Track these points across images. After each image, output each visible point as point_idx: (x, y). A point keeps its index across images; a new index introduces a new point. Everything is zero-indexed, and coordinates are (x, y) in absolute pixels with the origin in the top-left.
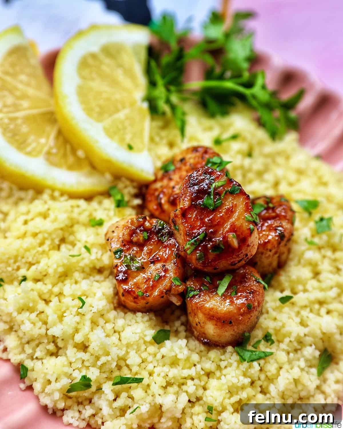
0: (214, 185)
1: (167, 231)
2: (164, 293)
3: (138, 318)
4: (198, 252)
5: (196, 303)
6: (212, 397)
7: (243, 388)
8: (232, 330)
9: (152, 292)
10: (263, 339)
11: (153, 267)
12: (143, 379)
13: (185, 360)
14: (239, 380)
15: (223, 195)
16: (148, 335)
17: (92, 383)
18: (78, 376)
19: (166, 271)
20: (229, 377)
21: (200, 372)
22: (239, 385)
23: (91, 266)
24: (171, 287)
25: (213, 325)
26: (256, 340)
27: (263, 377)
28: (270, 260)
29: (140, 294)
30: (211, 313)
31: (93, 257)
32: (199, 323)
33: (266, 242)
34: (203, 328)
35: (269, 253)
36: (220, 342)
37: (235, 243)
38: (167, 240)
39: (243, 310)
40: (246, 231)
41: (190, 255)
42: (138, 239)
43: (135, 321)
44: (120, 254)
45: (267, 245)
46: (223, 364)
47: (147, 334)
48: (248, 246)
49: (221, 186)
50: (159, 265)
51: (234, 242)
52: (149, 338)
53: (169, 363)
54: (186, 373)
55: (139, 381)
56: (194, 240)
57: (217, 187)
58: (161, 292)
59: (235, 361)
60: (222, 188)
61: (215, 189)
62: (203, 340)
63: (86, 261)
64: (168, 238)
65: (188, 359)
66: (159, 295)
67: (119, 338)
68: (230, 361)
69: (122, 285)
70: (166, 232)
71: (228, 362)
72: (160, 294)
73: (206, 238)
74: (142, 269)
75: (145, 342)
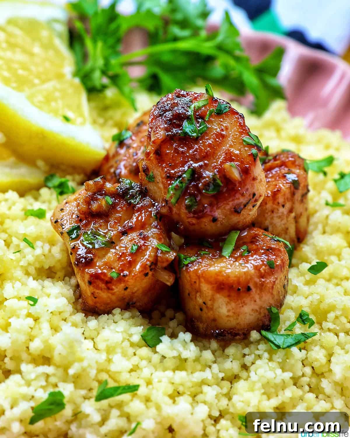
0: (193, 106)
1: (138, 189)
2: (147, 266)
3: (116, 316)
4: (186, 197)
5: (196, 271)
6: (243, 402)
7: (283, 386)
8: (253, 302)
9: (131, 269)
10: (298, 320)
11: (125, 239)
12: (138, 386)
13: (195, 361)
14: (276, 374)
15: (207, 117)
16: (135, 334)
17: (65, 401)
18: (42, 396)
19: (145, 238)
20: (260, 372)
21: (217, 374)
22: (278, 381)
23: (38, 266)
24: (156, 256)
25: (225, 297)
26: (288, 324)
27: (308, 370)
28: (284, 221)
29: (114, 275)
30: (220, 278)
31: (38, 251)
32: (204, 303)
33: (275, 191)
34: (212, 309)
35: (281, 210)
36: (238, 327)
37: (236, 174)
38: (140, 200)
39: (263, 269)
40: (248, 158)
41: (176, 205)
42: (100, 206)
43: (113, 321)
44: (77, 232)
45: (277, 196)
46: (248, 360)
47: (133, 333)
48: (254, 179)
49: (203, 106)
50: (134, 235)
51: (233, 173)
52: (136, 338)
53: (172, 367)
54: (198, 376)
55: (132, 389)
56: (178, 181)
57: (197, 108)
58: (144, 267)
59: (265, 351)
60: (204, 108)
61: (195, 111)
62: (214, 332)
63: (30, 258)
64: (141, 199)
65: (197, 360)
66: (142, 271)
67: (94, 345)
68: (257, 352)
69: (87, 270)
70: (137, 191)
71: (255, 355)
72: (142, 269)
73: (195, 175)
74: (111, 243)
75: (132, 345)
